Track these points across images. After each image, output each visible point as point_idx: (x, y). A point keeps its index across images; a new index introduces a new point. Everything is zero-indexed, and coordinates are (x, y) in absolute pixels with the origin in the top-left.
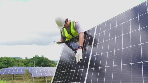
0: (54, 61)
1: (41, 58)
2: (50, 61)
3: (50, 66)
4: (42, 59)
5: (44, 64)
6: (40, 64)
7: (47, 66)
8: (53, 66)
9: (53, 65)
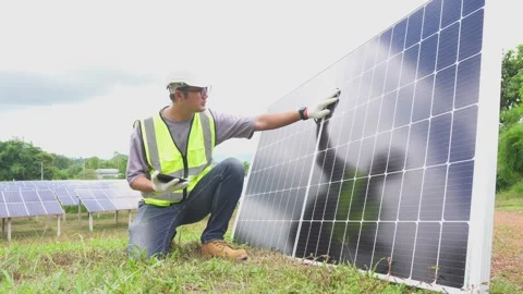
0: (67, 160)
1: (10, 146)
2: (48, 159)
3: (48, 176)
4: (12, 150)
5: (24, 169)
6: (8, 169)
7: (37, 177)
8: (64, 178)
9: (64, 172)
